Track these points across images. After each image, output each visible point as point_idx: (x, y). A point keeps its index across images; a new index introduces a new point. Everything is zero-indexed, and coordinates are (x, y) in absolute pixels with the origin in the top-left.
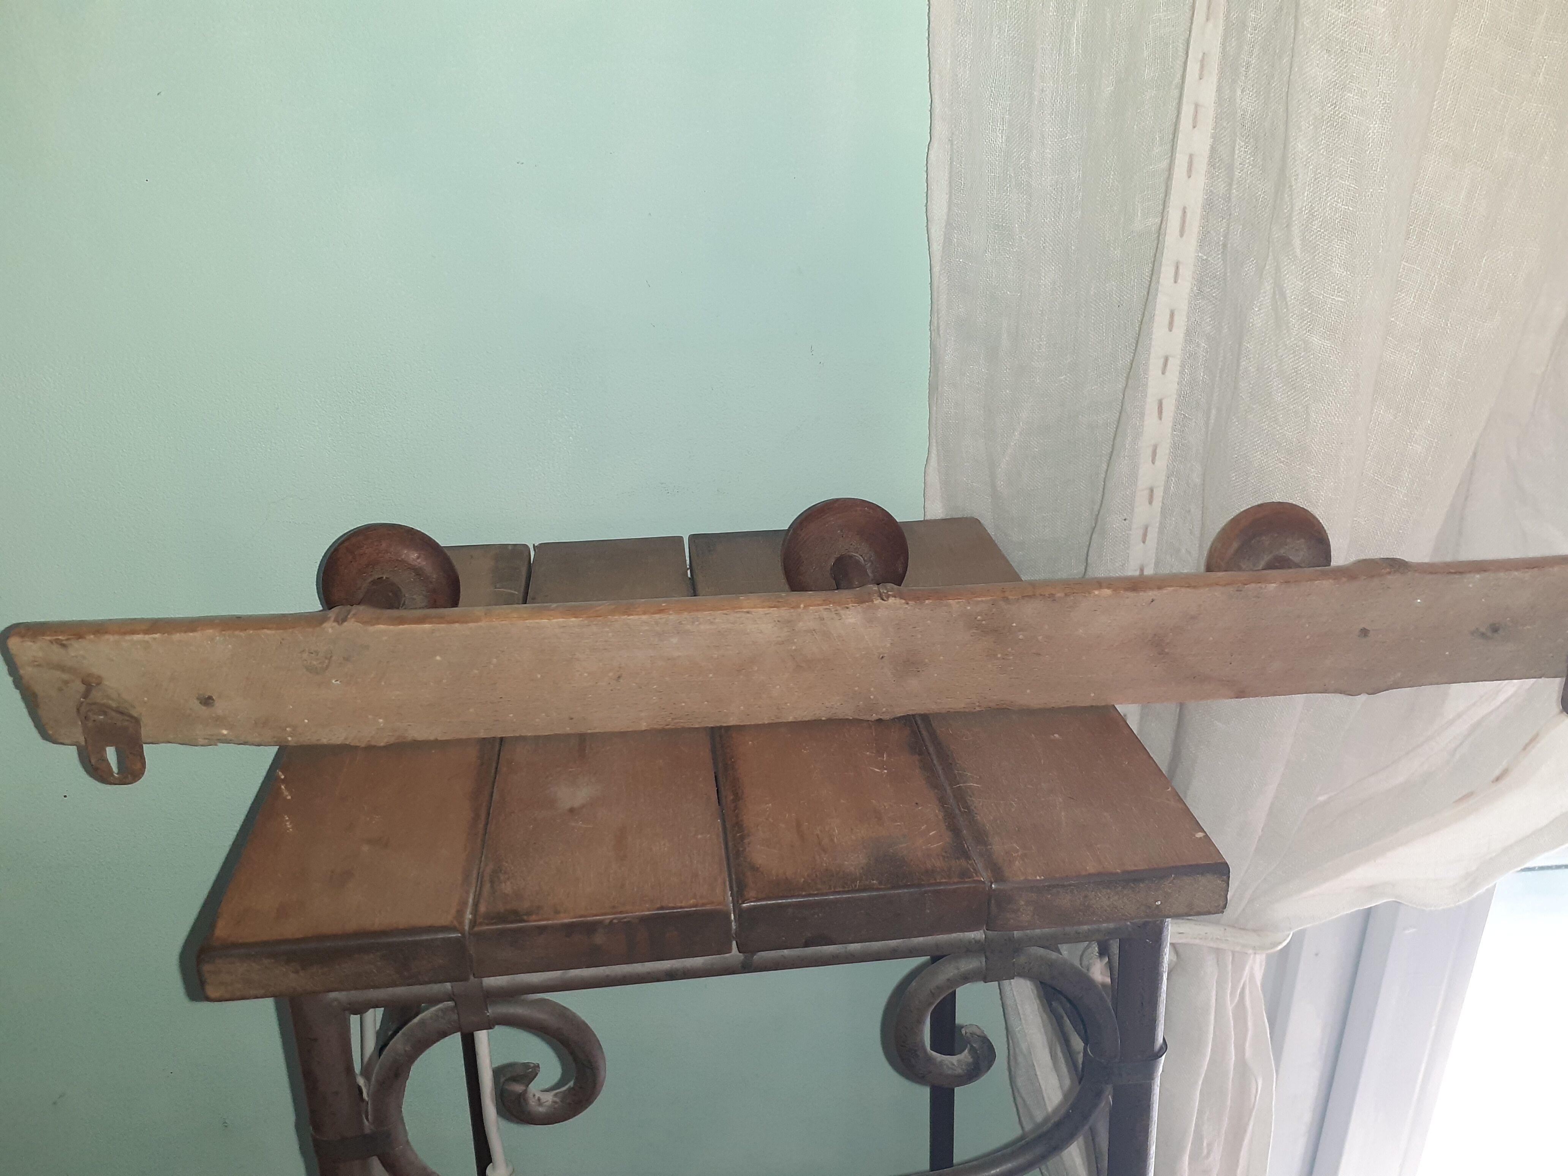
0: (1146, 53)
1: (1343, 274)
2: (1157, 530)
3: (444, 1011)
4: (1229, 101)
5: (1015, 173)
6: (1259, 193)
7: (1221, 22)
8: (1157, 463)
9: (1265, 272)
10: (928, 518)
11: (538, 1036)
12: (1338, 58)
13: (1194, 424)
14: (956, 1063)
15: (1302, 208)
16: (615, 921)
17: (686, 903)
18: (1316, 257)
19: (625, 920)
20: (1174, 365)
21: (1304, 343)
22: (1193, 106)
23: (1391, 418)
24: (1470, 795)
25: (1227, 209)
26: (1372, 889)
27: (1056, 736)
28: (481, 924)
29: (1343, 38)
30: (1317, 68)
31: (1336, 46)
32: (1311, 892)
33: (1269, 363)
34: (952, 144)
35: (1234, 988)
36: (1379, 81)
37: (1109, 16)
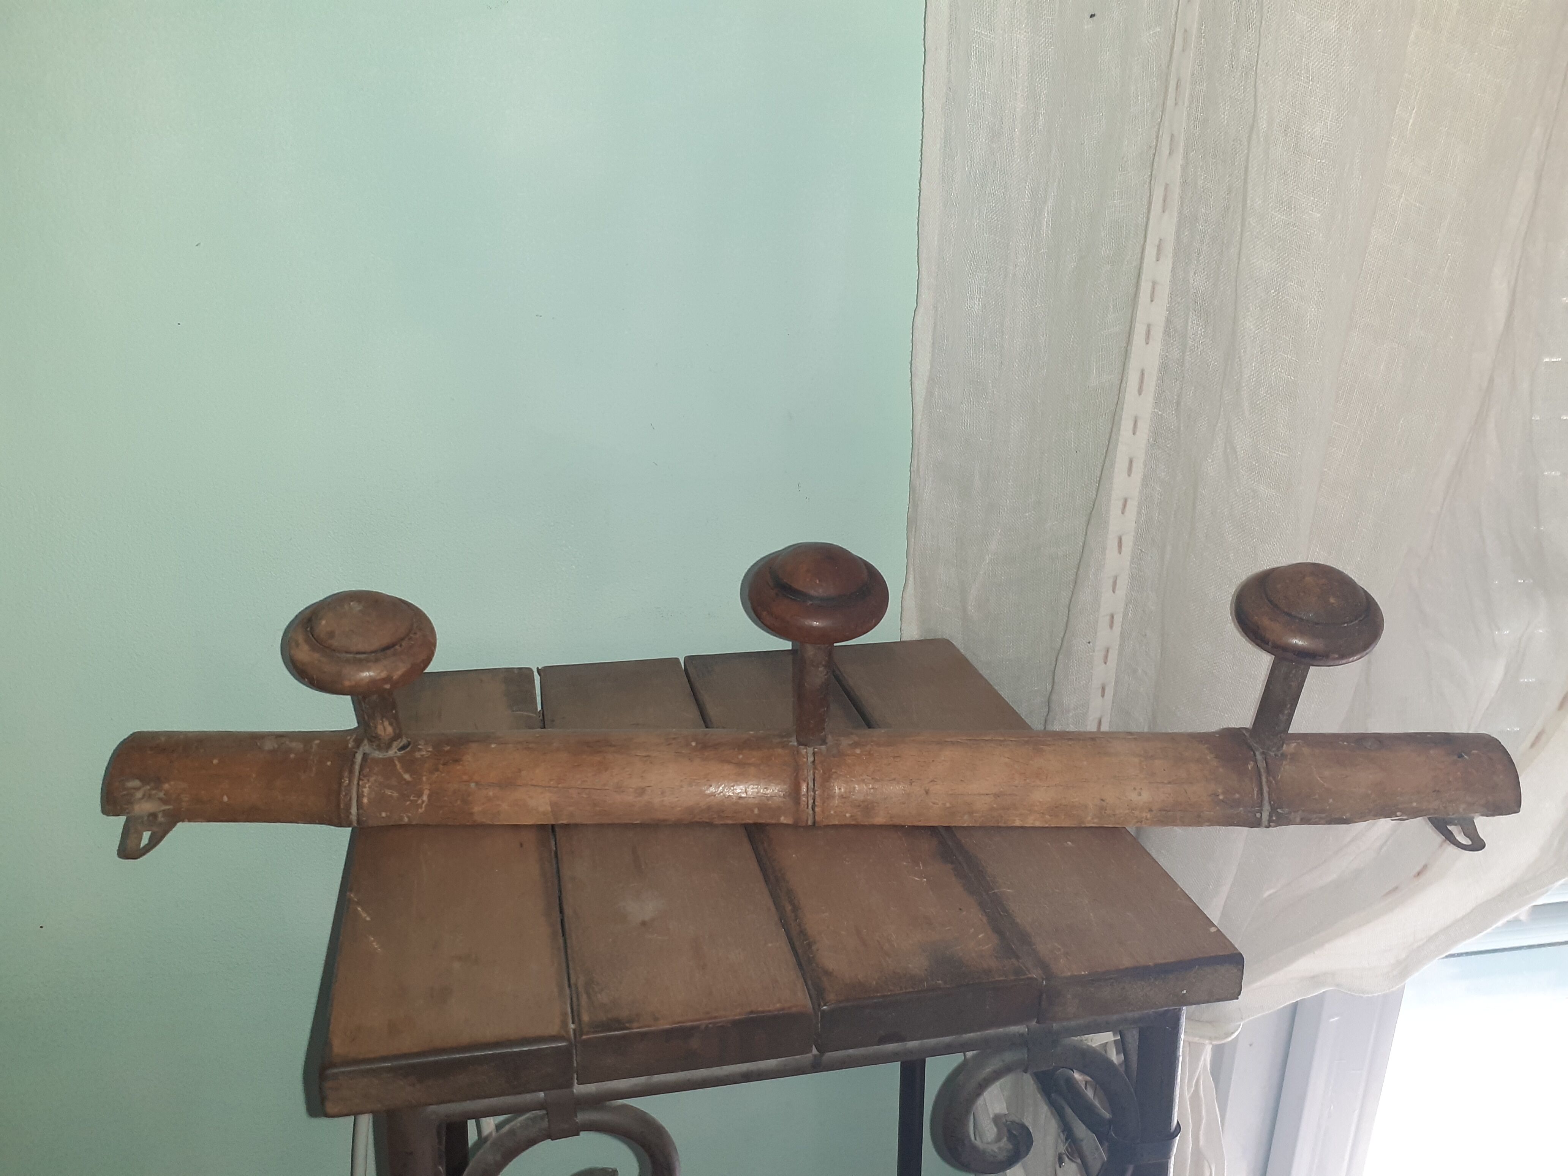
0: (1103, 234)
1: (1286, 433)
2: (1117, 652)
3: (534, 1120)
4: (1183, 281)
5: (990, 336)
6: (1210, 360)
7: (1176, 214)
8: (1117, 592)
9: (1217, 429)
10: (904, 639)
11: (620, 1139)
12: (1280, 253)
13: (1150, 558)
14: (996, 1151)
15: (1250, 376)
16: (710, 1026)
17: (771, 1005)
18: (1263, 418)
19: (720, 1025)
20: (1132, 506)
21: (1253, 491)
22: (1151, 284)
23: (1326, 555)
24: (1396, 889)
25: (1180, 373)
26: (1315, 980)
27: (1069, 843)
28: (588, 1033)
29: (1285, 237)
30: (1262, 260)
31: (1279, 242)
32: (1258, 984)
33: (1221, 508)
34: (936, 311)
35: (1190, 1080)
36: (1315, 273)
37: (1073, 202)
